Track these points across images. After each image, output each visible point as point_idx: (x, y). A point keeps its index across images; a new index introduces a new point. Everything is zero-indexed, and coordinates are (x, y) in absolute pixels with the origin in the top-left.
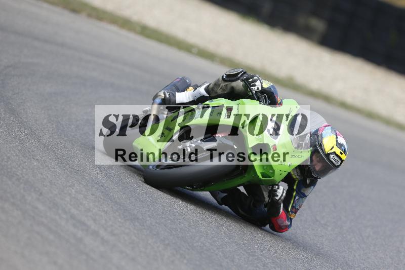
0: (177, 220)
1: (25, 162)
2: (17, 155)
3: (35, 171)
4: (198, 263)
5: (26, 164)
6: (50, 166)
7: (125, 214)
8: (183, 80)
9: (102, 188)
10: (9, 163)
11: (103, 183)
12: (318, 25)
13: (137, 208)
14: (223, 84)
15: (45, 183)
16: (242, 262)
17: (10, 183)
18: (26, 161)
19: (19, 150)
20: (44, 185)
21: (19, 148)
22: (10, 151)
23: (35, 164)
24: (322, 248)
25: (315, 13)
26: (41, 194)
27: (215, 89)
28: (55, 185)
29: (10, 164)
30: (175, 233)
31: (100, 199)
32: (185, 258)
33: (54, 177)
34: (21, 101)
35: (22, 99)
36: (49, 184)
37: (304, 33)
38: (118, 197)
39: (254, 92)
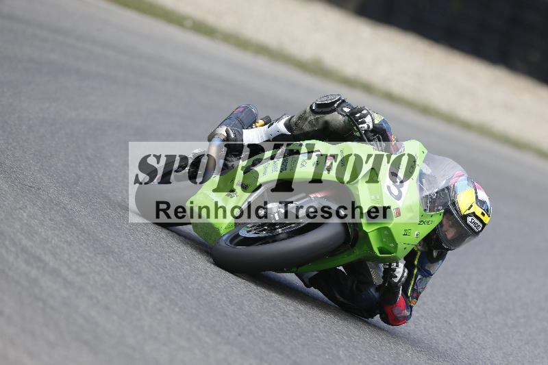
0: (166, 253)
4: (194, 311)
7: (95, 246)
8: (248, 109)
9: (64, 210)
11: (65, 204)
13: (112, 238)
14: (312, 117)
16: (254, 310)
27: (301, 124)
30: (162, 271)
31: (61, 226)
32: (177, 304)
38: (86, 223)
39: (363, 131)
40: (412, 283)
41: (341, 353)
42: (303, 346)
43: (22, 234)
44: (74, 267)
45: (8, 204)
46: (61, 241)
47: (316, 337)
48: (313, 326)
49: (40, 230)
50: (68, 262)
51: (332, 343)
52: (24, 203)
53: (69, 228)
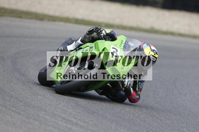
1: (35, 98)
2: (30, 95)
3: (41, 101)
4: (129, 127)
7: (88, 111)
8: (70, 39)
14: (88, 36)
15: (47, 106)
16: (150, 122)
17: (30, 109)
20: (46, 106)
23: (40, 97)
24: (187, 106)
26: (46, 111)
27: (85, 40)
28: (52, 105)
29: (28, 100)
30: (114, 115)
31: (75, 107)
32: (122, 126)
33: (50, 101)
36: (48, 105)
39: (102, 36)
40: (137, 86)
41: (184, 130)
42: (170, 130)
43: (61, 113)
44: (83, 120)
45: (54, 103)
46: (76, 112)
47: (174, 126)
48: (172, 122)
49: (68, 110)
50: (80, 119)
51: (180, 127)
52: (60, 102)
53: (78, 107)
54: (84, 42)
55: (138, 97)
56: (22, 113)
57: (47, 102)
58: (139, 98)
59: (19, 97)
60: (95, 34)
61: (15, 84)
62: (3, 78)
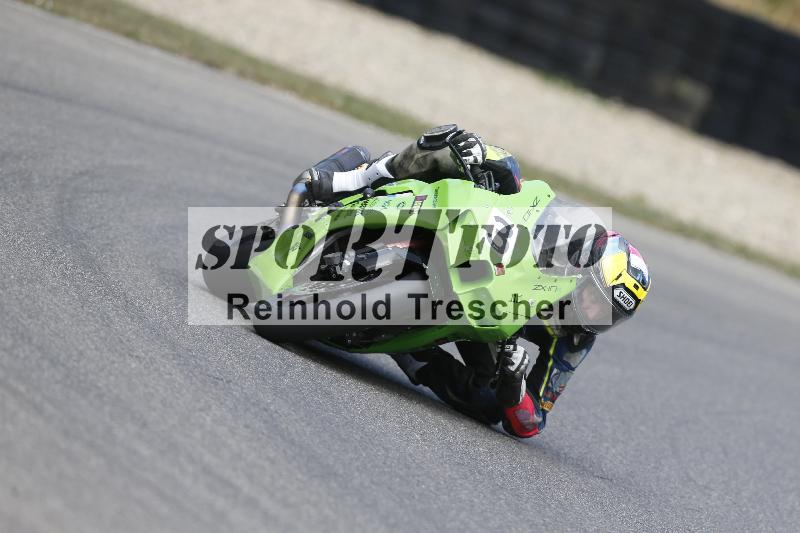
0: (413, 476)
1: (113, 362)
2: (96, 349)
3: (134, 380)
5: (116, 365)
6: (162, 369)
8: (353, 150)
9: (265, 413)
10: (81, 364)
11: (267, 404)
12: (694, 93)
13: (335, 454)
14: (420, 155)
15: (152, 404)
17: (83, 402)
18: (114, 358)
19: (101, 338)
20: (150, 406)
21: (102, 334)
22: (84, 340)
23: (133, 365)
25: (688, 71)
26: (144, 424)
27: (406, 165)
28: (173, 408)
29: (84, 366)
31: (260, 435)
33: (170, 391)
34: (107, 242)
35: (108, 238)
36: (159, 405)
37: (667, 109)
38: (296, 432)
39: (469, 166)
40: (546, 379)
44: (279, 495)
45: (184, 402)
46: (260, 457)
49: (230, 442)
50: (271, 488)
52: (207, 402)
53: (272, 438)
54: (398, 171)
55: (540, 420)
56: (49, 408)
57: (157, 391)
58: (540, 424)
59: (53, 345)
60: (444, 154)
61: (50, 291)
62: (8, 257)
